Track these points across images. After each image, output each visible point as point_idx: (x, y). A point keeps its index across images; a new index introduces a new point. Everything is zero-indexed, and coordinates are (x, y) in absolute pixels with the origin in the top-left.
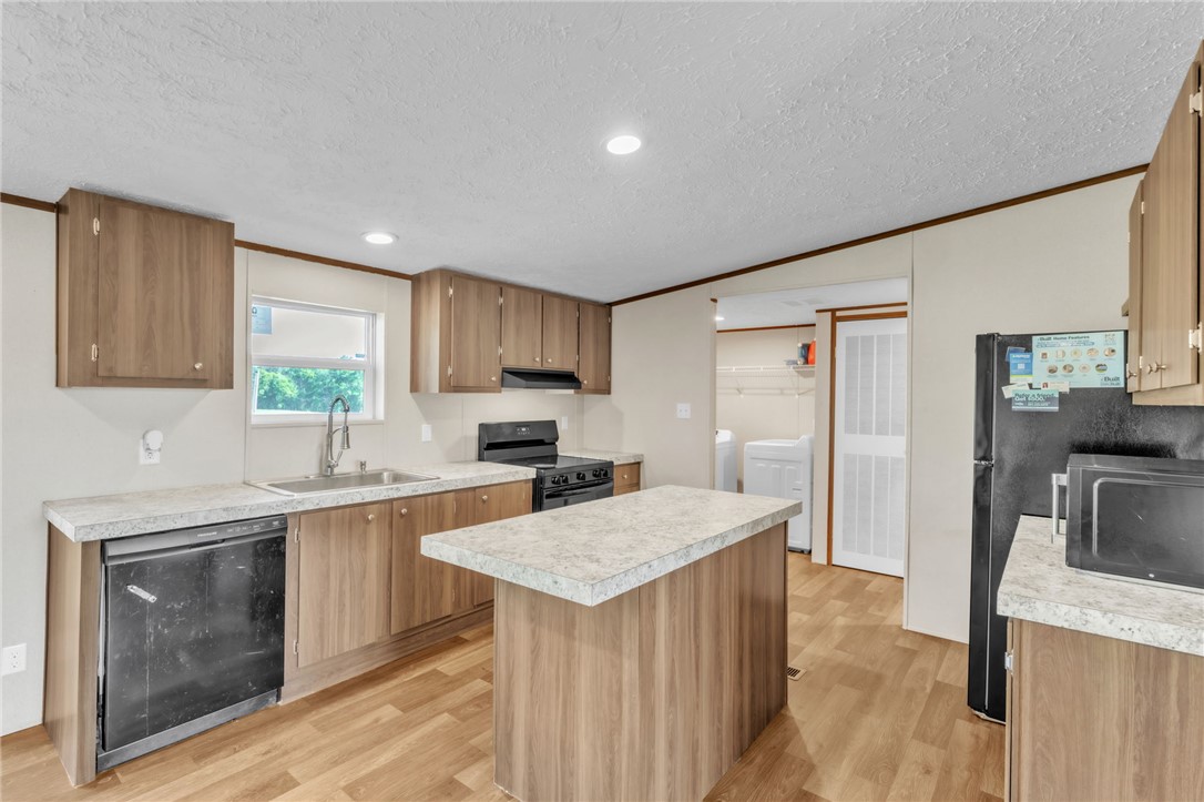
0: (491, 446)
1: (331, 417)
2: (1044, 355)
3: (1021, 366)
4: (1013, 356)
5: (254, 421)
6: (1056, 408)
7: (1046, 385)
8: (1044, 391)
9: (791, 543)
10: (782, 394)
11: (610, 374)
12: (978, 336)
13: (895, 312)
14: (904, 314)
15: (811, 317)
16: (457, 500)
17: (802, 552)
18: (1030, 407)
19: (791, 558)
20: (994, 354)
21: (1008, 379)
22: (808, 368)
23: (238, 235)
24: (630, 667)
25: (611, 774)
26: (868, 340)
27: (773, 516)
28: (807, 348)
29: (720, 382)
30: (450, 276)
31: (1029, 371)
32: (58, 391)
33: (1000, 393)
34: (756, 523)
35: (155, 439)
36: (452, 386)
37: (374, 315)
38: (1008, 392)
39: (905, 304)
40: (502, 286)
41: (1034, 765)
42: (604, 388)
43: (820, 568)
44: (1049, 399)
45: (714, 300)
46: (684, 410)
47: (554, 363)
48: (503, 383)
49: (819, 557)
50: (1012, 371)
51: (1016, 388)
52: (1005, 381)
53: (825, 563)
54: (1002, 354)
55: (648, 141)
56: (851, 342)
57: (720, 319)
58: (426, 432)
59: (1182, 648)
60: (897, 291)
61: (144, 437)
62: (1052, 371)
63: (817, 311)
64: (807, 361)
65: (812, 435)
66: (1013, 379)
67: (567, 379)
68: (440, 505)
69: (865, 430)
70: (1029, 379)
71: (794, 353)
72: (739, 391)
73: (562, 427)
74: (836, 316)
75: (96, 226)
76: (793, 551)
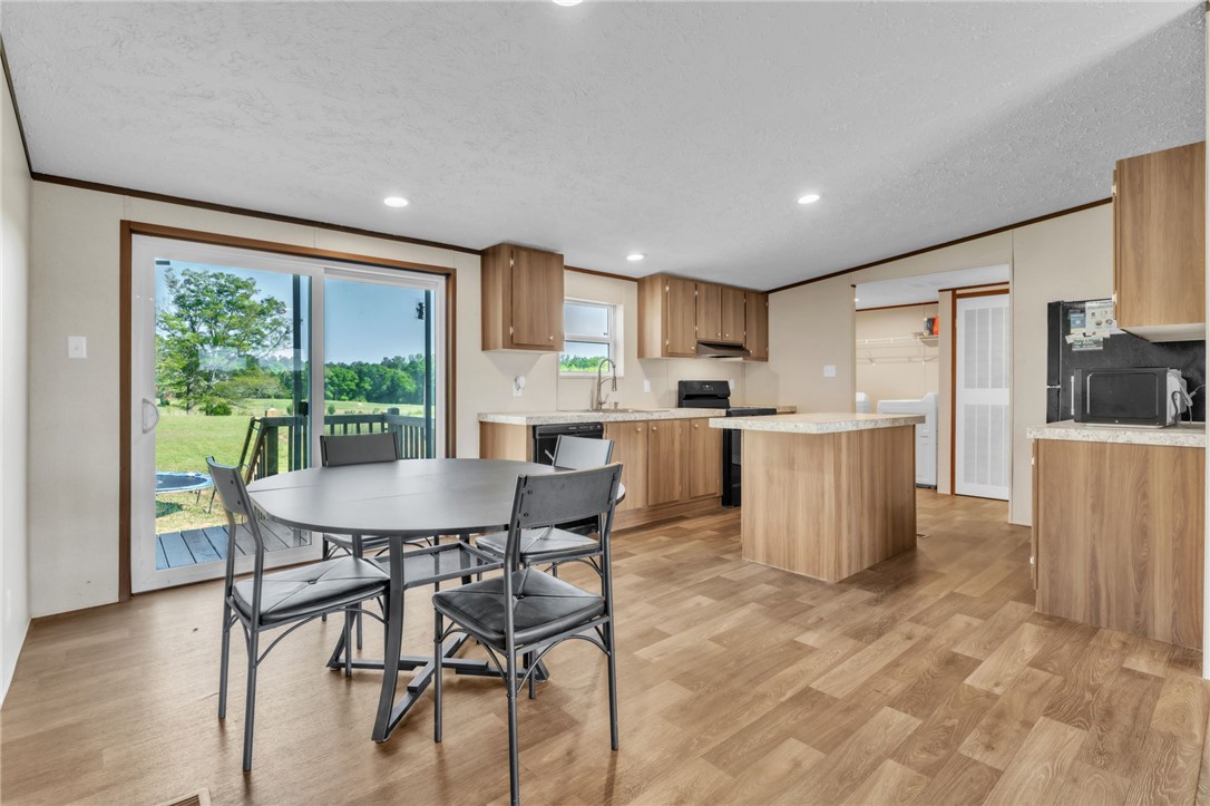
0: (689, 397)
1: (600, 372)
2: (1093, 314)
3: (1078, 322)
4: (1072, 316)
5: (561, 374)
6: (1101, 348)
7: (1094, 333)
8: (1094, 338)
9: (919, 480)
10: (910, 361)
11: (767, 345)
12: (1049, 305)
13: (1000, 289)
14: (1006, 291)
15: (935, 296)
16: (681, 426)
17: (929, 487)
18: (1084, 348)
19: (918, 491)
20: (1060, 315)
21: (1069, 331)
22: (933, 338)
23: (566, 263)
24: (829, 478)
25: (818, 535)
26: (983, 313)
27: (906, 419)
28: (932, 322)
29: (859, 354)
30: (669, 278)
31: (1083, 325)
32: (483, 354)
33: (1065, 341)
34: (895, 420)
35: (522, 381)
36: (670, 353)
37: (615, 307)
38: (1069, 339)
39: (1008, 283)
40: (697, 283)
41: (1045, 509)
42: (764, 357)
43: (944, 496)
44: (1097, 342)
45: (854, 286)
46: (830, 371)
47: (730, 338)
48: (697, 353)
49: (944, 489)
50: (1072, 325)
51: (1075, 336)
52: (1068, 332)
53: (949, 493)
54: (1066, 314)
55: (823, 196)
56: (970, 315)
57: (860, 302)
58: (647, 385)
59: (1110, 441)
60: (1000, 273)
61: (516, 380)
62: (1099, 324)
63: (940, 291)
64: (931, 332)
65: (937, 393)
66: (1072, 331)
67: (736, 349)
68: (672, 427)
69: (983, 385)
70: (1084, 330)
71: (921, 326)
72: (871, 360)
73: (731, 386)
74: (956, 294)
75: (512, 262)
76: (921, 486)
